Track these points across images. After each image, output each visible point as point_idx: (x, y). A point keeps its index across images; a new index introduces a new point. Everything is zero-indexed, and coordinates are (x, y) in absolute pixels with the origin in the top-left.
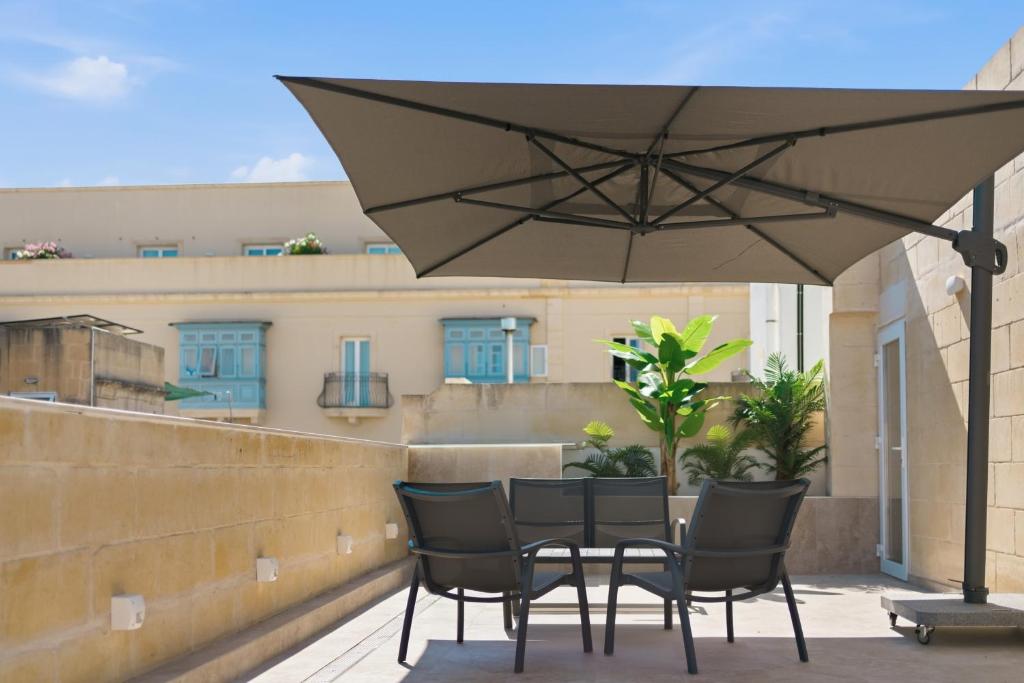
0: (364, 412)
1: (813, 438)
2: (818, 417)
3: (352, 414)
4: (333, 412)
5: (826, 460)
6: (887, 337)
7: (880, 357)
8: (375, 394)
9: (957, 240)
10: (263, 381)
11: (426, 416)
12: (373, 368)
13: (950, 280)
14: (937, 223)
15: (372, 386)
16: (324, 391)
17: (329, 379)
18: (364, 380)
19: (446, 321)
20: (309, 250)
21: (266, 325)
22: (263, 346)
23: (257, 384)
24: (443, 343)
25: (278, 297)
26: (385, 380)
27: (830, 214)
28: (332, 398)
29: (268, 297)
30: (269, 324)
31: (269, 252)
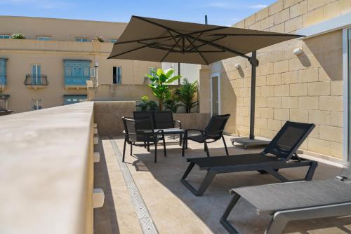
0: (39, 86)
1: (195, 99)
2: (196, 94)
3: (36, 87)
4: (30, 86)
5: (198, 104)
6: (214, 75)
7: (211, 80)
8: (42, 81)
9: (249, 59)
10: (6, 77)
11: (95, 93)
12: (42, 73)
13: (236, 65)
14: (246, 55)
15: (41, 79)
16: (26, 80)
17: (27, 77)
18: (39, 77)
19: (65, 60)
20: (20, 38)
21: (6, 60)
22: (5, 66)
23: (4, 78)
24: (65, 67)
25: (11, 51)
26: (46, 77)
27: (224, 51)
28: (29, 82)
29: (6, 51)
30: (7, 59)
31: (5, 37)
